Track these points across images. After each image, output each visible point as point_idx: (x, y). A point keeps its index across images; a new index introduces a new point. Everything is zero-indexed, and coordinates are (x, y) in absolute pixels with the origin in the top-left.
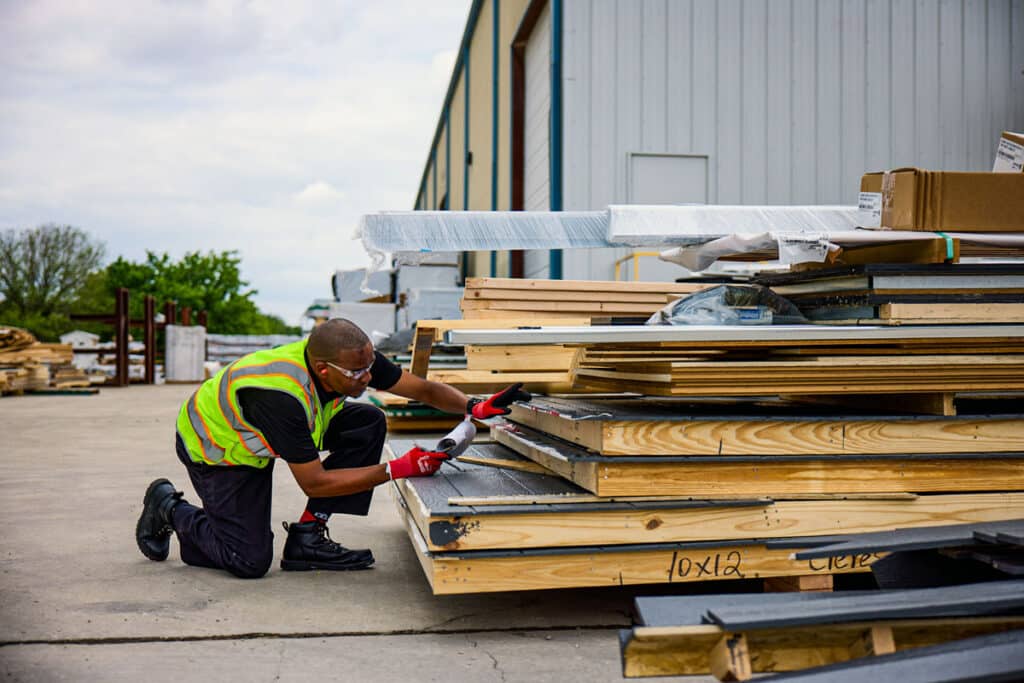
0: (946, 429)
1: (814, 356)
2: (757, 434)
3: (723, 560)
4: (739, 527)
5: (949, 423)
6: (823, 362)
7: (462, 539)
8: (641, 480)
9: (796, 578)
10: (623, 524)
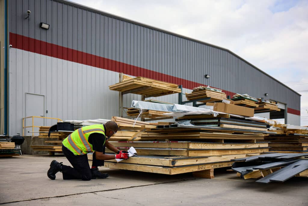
0: (223, 145)
1: (213, 132)
2: (206, 145)
3: (203, 167)
4: (206, 161)
5: (223, 144)
6: (214, 133)
7: (175, 164)
8: (193, 153)
9: (210, 169)
10: (193, 161)
